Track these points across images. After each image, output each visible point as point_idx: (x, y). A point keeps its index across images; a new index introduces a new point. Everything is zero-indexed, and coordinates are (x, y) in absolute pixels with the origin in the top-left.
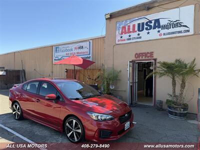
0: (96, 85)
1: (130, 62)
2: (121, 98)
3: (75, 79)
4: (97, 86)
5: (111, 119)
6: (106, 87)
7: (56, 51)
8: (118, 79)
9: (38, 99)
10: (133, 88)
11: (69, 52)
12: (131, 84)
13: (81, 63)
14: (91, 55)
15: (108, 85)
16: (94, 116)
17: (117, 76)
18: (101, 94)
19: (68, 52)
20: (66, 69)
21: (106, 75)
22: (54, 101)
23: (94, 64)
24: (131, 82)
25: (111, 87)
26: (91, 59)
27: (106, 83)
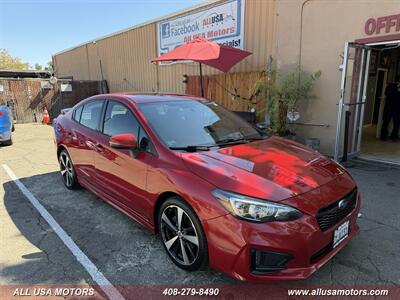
0: (253, 110)
1: (351, 44)
2: (317, 144)
3: (203, 96)
4: (254, 114)
5: (290, 217)
6: (277, 115)
7: (164, 33)
8: (309, 94)
9: (100, 146)
10: (351, 118)
11: (192, 34)
12: (347, 108)
13: (216, 55)
14: (241, 37)
15: (284, 110)
16: (234, 204)
17: (308, 89)
18: (261, 134)
19: (187, 35)
20: (186, 76)
21: (278, 86)
22: (131, 152)
23: (249, 57)
24: (348, 101)
25: (290, 117)
26: (241, 47)
27: (277, 105)
